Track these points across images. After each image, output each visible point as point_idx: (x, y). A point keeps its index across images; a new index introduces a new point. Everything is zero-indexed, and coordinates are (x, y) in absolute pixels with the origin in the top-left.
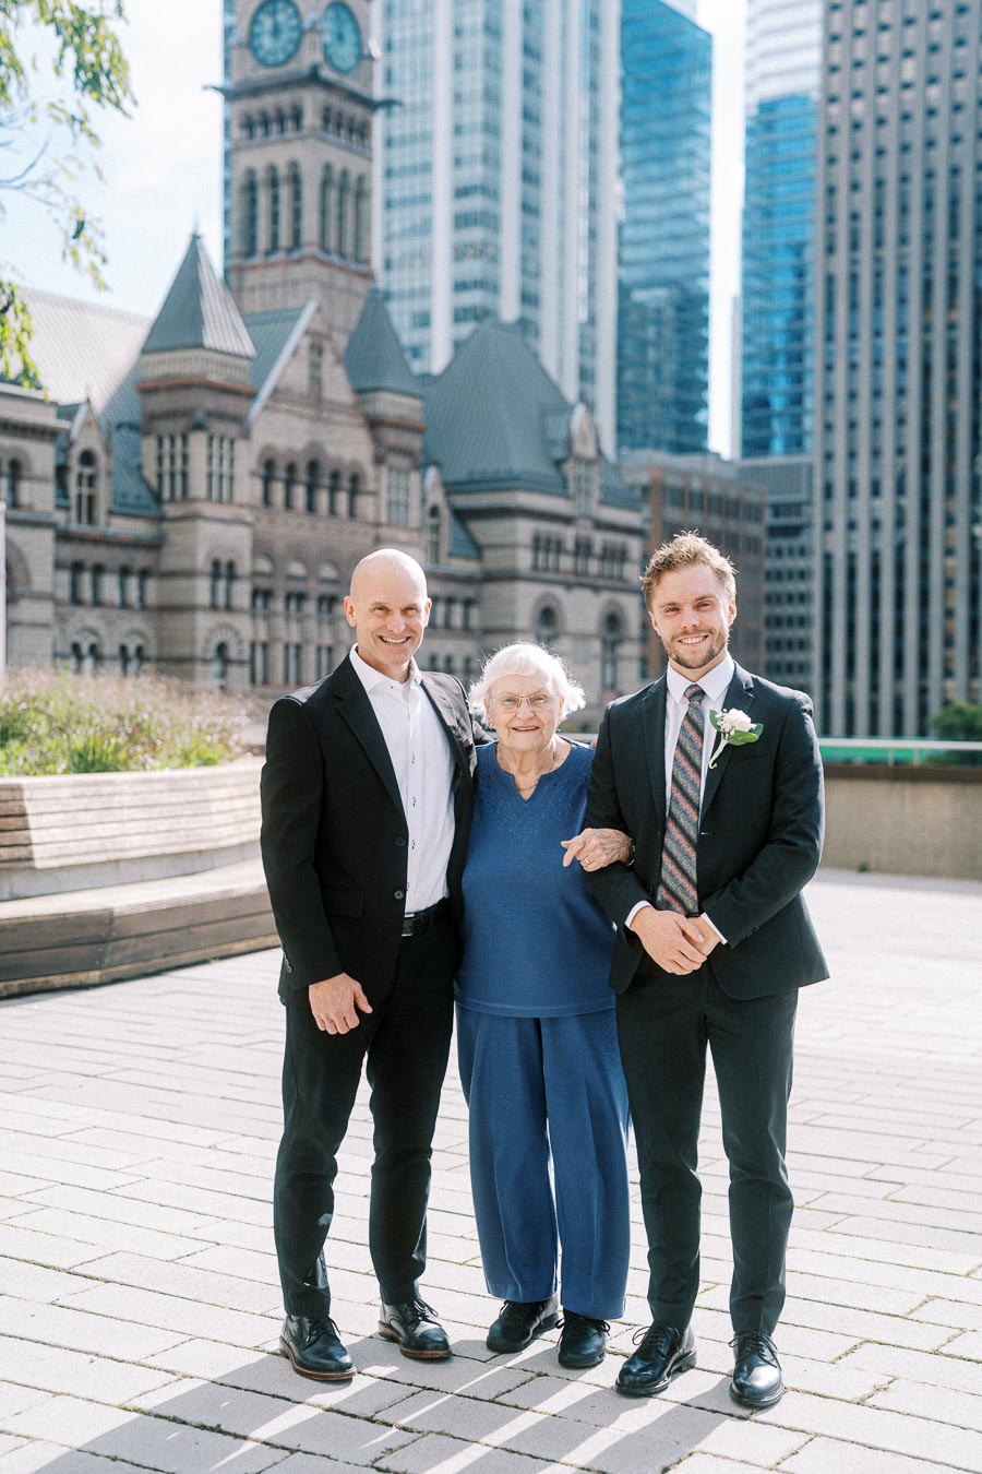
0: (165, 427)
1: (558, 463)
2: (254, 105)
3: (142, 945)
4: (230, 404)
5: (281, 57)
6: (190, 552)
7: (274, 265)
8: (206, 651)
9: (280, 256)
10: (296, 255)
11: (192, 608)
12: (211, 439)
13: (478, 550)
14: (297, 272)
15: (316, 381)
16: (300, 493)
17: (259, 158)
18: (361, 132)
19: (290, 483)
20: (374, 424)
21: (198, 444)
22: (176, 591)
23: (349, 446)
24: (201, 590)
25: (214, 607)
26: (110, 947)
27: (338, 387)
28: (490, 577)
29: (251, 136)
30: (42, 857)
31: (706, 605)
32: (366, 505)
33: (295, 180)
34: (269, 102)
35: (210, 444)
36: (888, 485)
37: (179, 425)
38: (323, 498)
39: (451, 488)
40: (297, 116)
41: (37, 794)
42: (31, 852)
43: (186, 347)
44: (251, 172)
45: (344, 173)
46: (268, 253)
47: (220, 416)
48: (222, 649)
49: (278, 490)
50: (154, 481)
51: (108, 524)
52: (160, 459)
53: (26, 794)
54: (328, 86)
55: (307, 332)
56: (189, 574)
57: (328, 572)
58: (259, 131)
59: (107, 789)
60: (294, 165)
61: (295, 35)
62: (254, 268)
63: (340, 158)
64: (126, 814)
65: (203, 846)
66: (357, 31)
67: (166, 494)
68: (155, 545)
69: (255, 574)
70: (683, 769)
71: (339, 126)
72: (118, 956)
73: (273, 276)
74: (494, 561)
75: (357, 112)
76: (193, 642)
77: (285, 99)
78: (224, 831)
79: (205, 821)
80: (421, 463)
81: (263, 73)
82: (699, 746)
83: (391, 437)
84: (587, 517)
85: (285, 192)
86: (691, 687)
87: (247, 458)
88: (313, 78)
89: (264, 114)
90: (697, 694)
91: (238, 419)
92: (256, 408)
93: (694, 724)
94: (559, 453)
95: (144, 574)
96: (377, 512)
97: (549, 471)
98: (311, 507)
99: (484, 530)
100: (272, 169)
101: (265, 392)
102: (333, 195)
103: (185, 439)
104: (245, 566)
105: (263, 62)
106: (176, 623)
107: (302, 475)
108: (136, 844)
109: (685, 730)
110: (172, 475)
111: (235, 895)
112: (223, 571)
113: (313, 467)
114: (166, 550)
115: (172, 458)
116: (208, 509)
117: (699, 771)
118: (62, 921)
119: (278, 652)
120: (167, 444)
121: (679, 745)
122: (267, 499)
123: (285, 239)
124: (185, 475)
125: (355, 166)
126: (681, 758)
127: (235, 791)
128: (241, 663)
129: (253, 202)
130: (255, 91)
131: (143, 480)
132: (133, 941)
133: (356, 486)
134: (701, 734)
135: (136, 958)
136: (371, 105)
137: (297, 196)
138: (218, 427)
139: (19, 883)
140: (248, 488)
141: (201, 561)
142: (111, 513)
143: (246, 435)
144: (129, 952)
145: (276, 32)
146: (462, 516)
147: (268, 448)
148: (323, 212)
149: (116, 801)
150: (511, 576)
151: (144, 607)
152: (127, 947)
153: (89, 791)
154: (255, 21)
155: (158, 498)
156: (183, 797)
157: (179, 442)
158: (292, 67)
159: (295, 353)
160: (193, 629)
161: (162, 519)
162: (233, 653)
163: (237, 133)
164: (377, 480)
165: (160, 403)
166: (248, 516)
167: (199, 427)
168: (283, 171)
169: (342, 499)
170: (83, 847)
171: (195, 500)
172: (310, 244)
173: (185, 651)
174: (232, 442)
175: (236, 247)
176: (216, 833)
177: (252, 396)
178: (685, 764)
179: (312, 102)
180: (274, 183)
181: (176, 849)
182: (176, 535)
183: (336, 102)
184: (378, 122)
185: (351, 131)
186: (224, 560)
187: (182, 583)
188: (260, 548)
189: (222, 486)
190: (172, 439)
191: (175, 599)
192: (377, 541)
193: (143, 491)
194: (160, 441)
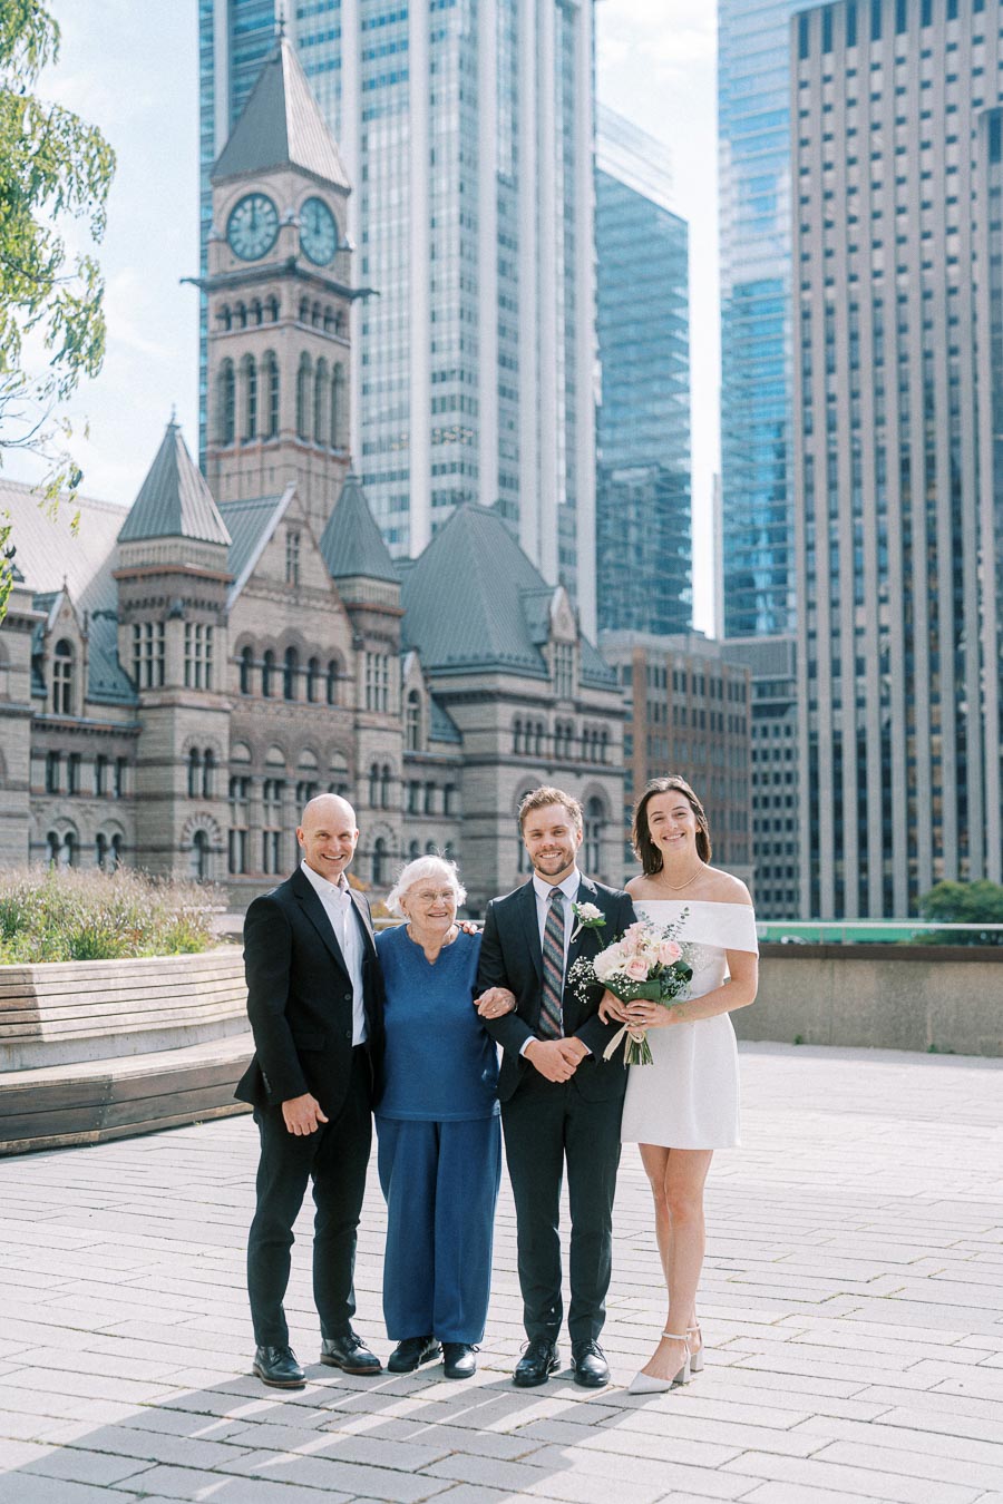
0: (141, 615)
1: (538, 646)
2: (231, 297)
3: (135, 1109)
4: (207, 592)
5: (258, 250)
6: (168, 740)
7: (252, 451)
8: (183, 838)
9: (258, 442)
10: (273, 441)
11: (171, 796)
12: (188, 626)
13: (459, 733)
14: (275, 458)
15: (293, 568)
16: (278, 680)
17: (235, 348)
18: (338, 321)
19: (268, 670)
20: (352, 610)
21: (175, 633)
22: (152, 779)
23: (328, 632)
24: (180, 778)
25: (191, 795)
26: (109, 1109)
27: (315, 574)
28: (470, 762)
29: (229, 327)
30: (49, 1032)
31: (560, 832)
32: (345, 691)
33: (273, 368)
34: (246, 294)
35: (187, 633)
36: (872, 665)
37: (154, 614)
38: (301, 685)
39: (429, 673)
40: (274, 307)
41: (44, 978)
42: (39, 1028)
43: (163, 536)
44: (228, 361)
45: (321, 361)
46: (244, 441)
47: (198, 604)
48: (200, 836)
49: (256, 676)
50: (131, 671)
51: (84, 713)
52: (137, 647)
53: (35, 978)
54: (305, 277)
55: (284, 519)
56: (167, 762)
57: (307, 758)
58: (236, 321)
59: (104, 974)
60: (271, 353)
61: (272, 230)
62: (231, 455)
63: (316, 347)
64: (121, 995)
65: (188, 1023)
66: (334, 225)
67: (143, 683)
68: (132, 734)
69: (234, 761)
70: (551, 946)
71: (315, 315)
72: (115, 1118)
73: (251, 462)
74: (474, 745)
75: (334, 302)
76: (171, 830)
77: (263, 291)
78: (208, 1010)
79: (190, 1001)
80: (399, 651)
81: (240, 265)
83: (369, 623)
84: (570, 700)
85: (262, 380)
86: (553, 889)
87: (224, 646)
88: (291, 270)
89: (241, 305)
90: (557, 894)
91: (215, 607)
92: (234, 593)
93: (557, 913)
94: (539, 636)
95: (121, 763)
96: (356, 700)
97: (530, 654)
98: (288, 694)
99: (464, 715)
100: (249, 357)
101: (242, 580)
102: (310, 382)
103: (162, 626)
104: (223, 755)
105: (240, 256)
106: (153, 811)
107: (281, 663)
108: (129, 1022)
109: (551, 919)
110: (150, 663)
111: (217, 1064)
112: (201, 759)
113: (291, 653)
114: (142, 738)
115: (150, 645)
116: (185, 697)
118: (68, 1087)
119: (257, 839)
120: (144, 633)
121: (547, 929)
122: (244, 687)
123: (262, 426)
124: (161, 663)
125: (332, 354)
126: (549, 938)
127: (216, 975)
128: (220, 851)
129: (230, 390)
130: (233, 283)
131: (120, 668)
132: (127, 1105)
133: (334, 672)
134: (562, 921)
135: (130, 1119)
136: (348, 295)
137: (274, 384)
138: (195, 615)
139: (28, 1056)
140: (227, 677)
141: (179, 750)
142: (87, 702)
143: (223, 623)
144: (124, 1114)
145: (253, 227)
146: (441, 700)
147: (246, 634)
148: (300, 399)
149: (112, 984)
150: (492, 761)
151: (121, 796)
152: (122, 1110)
153: (89, 975)
154: (232, 216)
155: (135, 687)
156: (170, 980)
157: (156, 630)
158: (269, 259)
159: (272, 539)
160: (171, 818)
161: (140, 707)
162: (211, 842)
163: (213, 324)
164: (356, 665)
165: (136, 591)
166: (226, 704)
167: (176, 615)
168: (259, 361)
169: (321, 685)
170: (84, 1023)
171: (173, 687)
172: (287, 430)
173: (163, 839)
174: (209, 630)
175: (212, 434)
176: (199, 1011)
177: (230, 583)
178: (552, 942)
179: (288, 292)
180: (251, 371)
181: (164, 1025)
182: (152, 722)
183: (312, 292)
184: (355, 310)
185: (327, 320)
186: (202, 748)
187: (161, 771)
188: (238, 736)
189: (199, 673)
190: (150, 628)
191: (154, 788)
192: (357, 727)
193: (120, 678)
194: (138, 629)
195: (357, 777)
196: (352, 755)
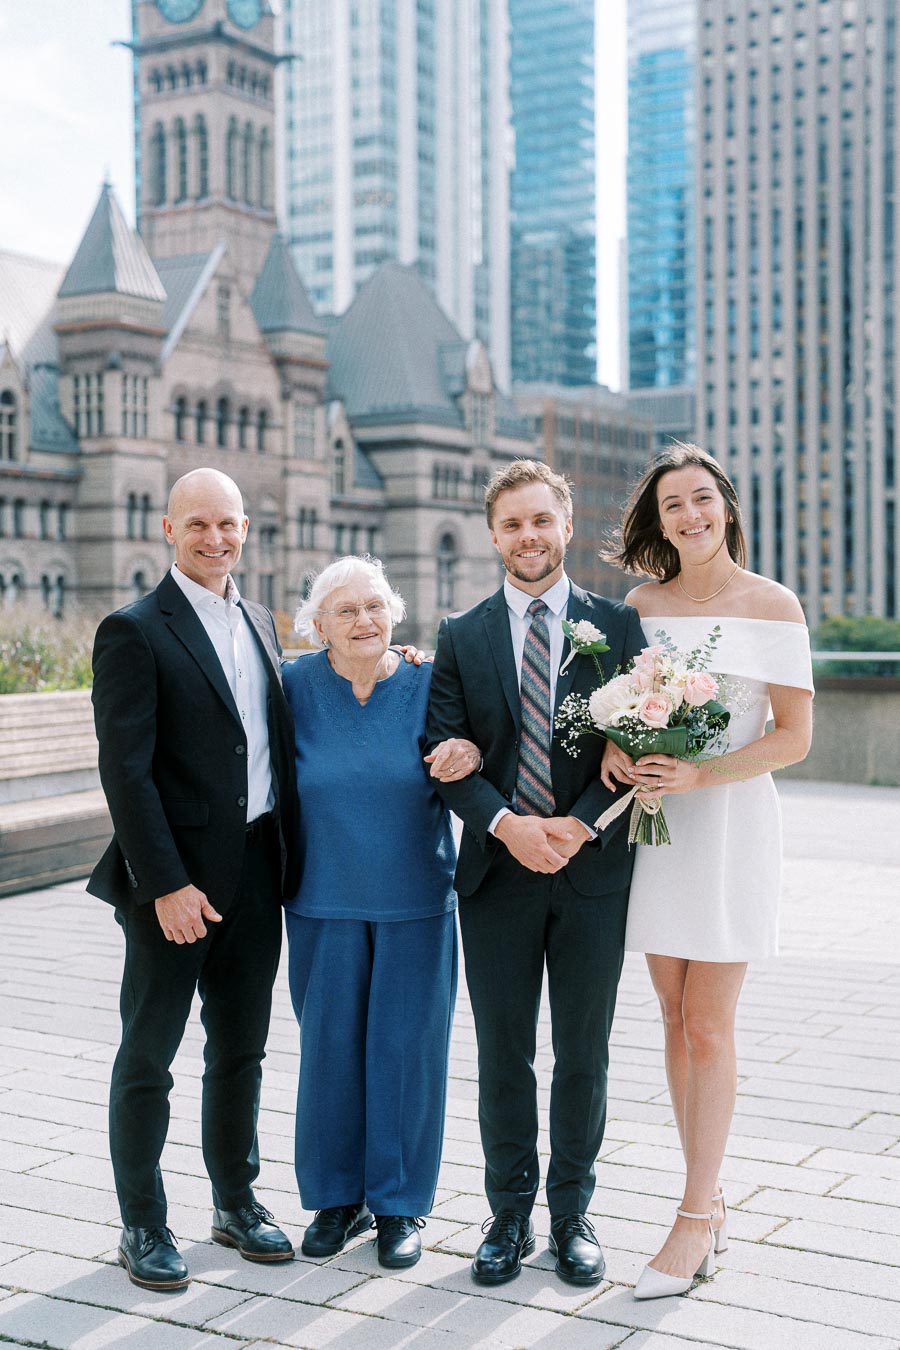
0: (80, 367)
1: (455, 396)
2: (161, 61)
4: (143, 345)
5: (186, 14)
6: (109, 487)
7: (183, 212)
8: (124, 578)
9: (188, 204)
10: (203, 203)
11: (109, 539)
12: (125, 378)
13: (380, 480)
14: (205, 219)
15: (224, 323)
16: (211, 428)
17: (166, 111)
18: (264, 85)
19: (201, 418)
20: (280, 362)
21: (113, 384)
22: (94, 522)
23: (257, 383)
24: (119, 522)
25: (131, 537)
27: (245, 327)
28: (392, 506)
29: (159, 90)
31: (545, 521)
32: (274, 438)
33: (202, 131)
34: (175, 58)
35: (124, 386)
36: (766, 414)
37: (93, 366)
38: (233, 433)
39: (353, 422)
40: (202, 71)
43: (100, 291)
44: (159, 124)
45: (248, 124)
46: (177, 202)
47: (134, 356)
48: (139, 576)
49: (190, 425)
50: (71, 419)
51: (28, 460)
52: (77, 398)
54: (231, 42)
55: (215, 276)
56: (106, 506)
58: (166, 84)
60: (200, 117)
62: (164, 215)
63: (244, 111)
67: (83, 430)
68: (74, 480)
70: (532, 681)
71: (242, 79)
73: (182, 223)
74: (396, 490)
75: (260, 66)
76: (110, 570)
77: (190, 53)
80: (324, 401)
81: (169, 30)
82: (547, 658)
83: (296, 374)
84: (484, 447)
85: (192, 143)
86: (534, 602)
87: (160, 396)
88: (217, 34)
89: (170, 68)
90: (539, 609)
91: (150, 359)
92: (168, 347)
93: (539, 635)
94: (455, 387)
95: (64, 507)
96: (285, 447)
97: (447, 404)
98: (221, 441)
99: (386, 461)
100: (179, 121)
101: (176, 333)
102: (239, 145)
103: (100, 377)
104: (159, 497)
105: (169, 19)
106: (94, 553)
107: (213, 411)
109: (531, 643)
110: (89, 413)
112: (139, 503)
113: (223, 403)
114: (83, 484)
115: (88, 397)
116: (124, 445)
117: (547, 682)
120: (83, 383)
121: (525, 657)
122: (179, 435)
123: (193, 188)
124: (100, 413)
125: (259, 118)
126: (529, 670)
129: (162, 153)
130: (163, 47)
131: (62, 419)
133: (264, 421)
134: (547, 647)
136: (272, 60)
137: (204, 146)
138: (132, 367)
140: (162, 424)
141: (118, 494)
142: (30, 449)
143: (158, 374)
146: (365, 448)
147: (179, 386)
148: (229, 162)
150: (413, 504)
151: (64, 538)
155: (75, 435)
157: (94, 382)
158: (196, 23)
159: (204, 295)
160: (111, 558)
161: (79, 455)
162: (149, 581)
163: (146, 87)
164: (284, 415)
165: (76, 344)
166: (163, 451)
167: (113, 367)
168: (189, 124)
169: (251, 433)
171: (110, 436)
172: (217, 192)
173: (104, 579)
174: (145, 381)
175: (146, 196)
177: (162, 336)
178: (533, 676)
179: (215, 57)
180: (181, 135)
182: (93, 469)
183: (240, 57)
184: (280, 76)
185: (254, 84)
186: (139, 493)
187: (100, 515)
189: (137, 423)
190: (88, 379)
191: (93, 530)
192: (285, 473)
193: (62, 429)
194: (76, 380)
195: (286, 519)
196: (281, 498)
